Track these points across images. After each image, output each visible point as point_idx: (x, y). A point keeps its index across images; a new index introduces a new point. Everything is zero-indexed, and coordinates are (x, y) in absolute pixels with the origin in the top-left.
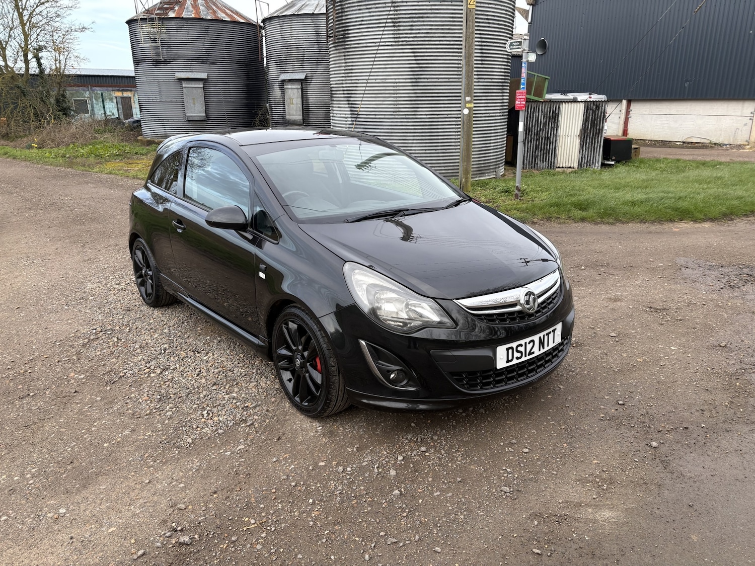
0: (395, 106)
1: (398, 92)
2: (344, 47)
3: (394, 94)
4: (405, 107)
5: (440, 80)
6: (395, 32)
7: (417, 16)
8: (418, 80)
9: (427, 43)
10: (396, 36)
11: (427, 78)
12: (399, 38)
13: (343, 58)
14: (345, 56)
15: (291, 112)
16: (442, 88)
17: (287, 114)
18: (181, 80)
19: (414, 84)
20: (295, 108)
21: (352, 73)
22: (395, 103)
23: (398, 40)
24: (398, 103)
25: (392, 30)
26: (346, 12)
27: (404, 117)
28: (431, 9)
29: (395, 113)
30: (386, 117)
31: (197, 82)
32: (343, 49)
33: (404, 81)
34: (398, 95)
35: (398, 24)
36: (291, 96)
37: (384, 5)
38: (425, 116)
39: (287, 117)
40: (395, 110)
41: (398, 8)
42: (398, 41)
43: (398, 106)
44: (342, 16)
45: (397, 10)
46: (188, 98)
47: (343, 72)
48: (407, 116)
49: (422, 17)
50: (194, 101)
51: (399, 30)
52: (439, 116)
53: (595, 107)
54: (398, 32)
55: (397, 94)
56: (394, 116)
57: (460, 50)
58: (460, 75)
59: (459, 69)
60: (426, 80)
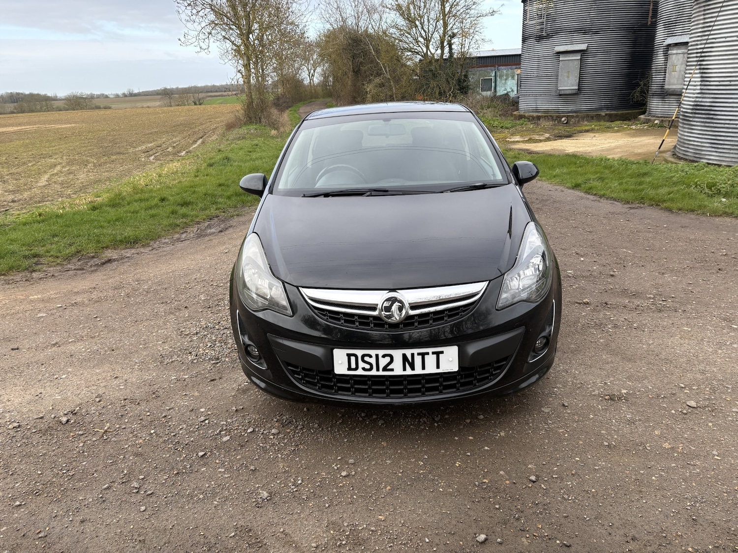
15: (672, 81)
17: (666, 83)
18: (559, 53)
20: (677, 76)
31: (575, 54)
36: (675, 62)
39: (666, 87)
46: (564, 71)
50: (568, 74)
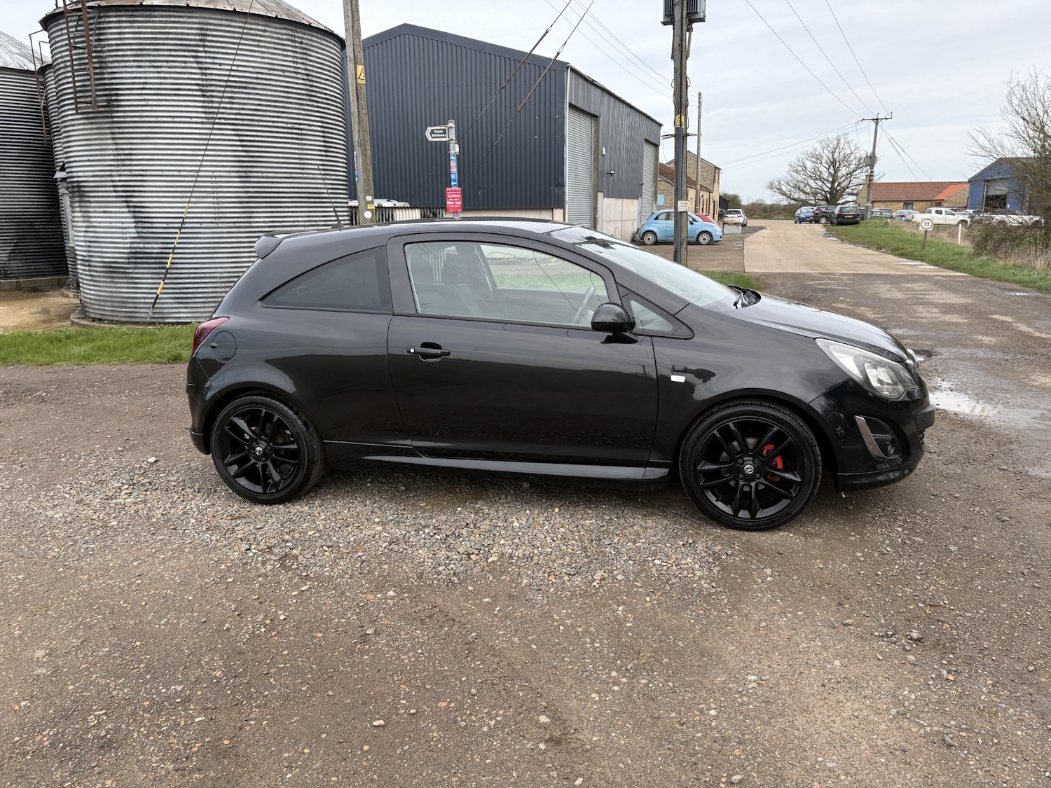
0: (217, 210)
1: (219, 190)
2: (109, 120)
3: (213, 192)
4: (233, 212)
5: (279, 175)
6: (206, 104)
7: (238, 85)
8: (248, 174)
9: (256, 123)
10: (207, 110)
11: (262, 172)
12: (214, 113)
13: (110, 136)
14: (112, 133)
16: (284, 186)
19: (243, 179)
21: (131, 160)
22: (216, 205)
24: (221, 205)
25: (200, 101)
26: (111, 67)
27: (232, 225)
28: (257, 78)
29: (217, 220)
30: (203, 225)
32: (108, 123)
33: (228, 174)
34: (219, 195)
35: (209, 94)
37: (184, 65)
38: (264, 224)
40: (217, 215)
41: (208, 72)
43: (221, 210)
44: (104, 73)
45: (206, 74)
47: (112, 157)
48: (237, 225)
49: (246, 88)
51: (212, 102)
52: (282, 224)
54: (210, 105)
55: (217, 192)
56: (216, 225)
57: (300, 137)
58: (303, 169)
59: (302, 161)
60: (260, 175)
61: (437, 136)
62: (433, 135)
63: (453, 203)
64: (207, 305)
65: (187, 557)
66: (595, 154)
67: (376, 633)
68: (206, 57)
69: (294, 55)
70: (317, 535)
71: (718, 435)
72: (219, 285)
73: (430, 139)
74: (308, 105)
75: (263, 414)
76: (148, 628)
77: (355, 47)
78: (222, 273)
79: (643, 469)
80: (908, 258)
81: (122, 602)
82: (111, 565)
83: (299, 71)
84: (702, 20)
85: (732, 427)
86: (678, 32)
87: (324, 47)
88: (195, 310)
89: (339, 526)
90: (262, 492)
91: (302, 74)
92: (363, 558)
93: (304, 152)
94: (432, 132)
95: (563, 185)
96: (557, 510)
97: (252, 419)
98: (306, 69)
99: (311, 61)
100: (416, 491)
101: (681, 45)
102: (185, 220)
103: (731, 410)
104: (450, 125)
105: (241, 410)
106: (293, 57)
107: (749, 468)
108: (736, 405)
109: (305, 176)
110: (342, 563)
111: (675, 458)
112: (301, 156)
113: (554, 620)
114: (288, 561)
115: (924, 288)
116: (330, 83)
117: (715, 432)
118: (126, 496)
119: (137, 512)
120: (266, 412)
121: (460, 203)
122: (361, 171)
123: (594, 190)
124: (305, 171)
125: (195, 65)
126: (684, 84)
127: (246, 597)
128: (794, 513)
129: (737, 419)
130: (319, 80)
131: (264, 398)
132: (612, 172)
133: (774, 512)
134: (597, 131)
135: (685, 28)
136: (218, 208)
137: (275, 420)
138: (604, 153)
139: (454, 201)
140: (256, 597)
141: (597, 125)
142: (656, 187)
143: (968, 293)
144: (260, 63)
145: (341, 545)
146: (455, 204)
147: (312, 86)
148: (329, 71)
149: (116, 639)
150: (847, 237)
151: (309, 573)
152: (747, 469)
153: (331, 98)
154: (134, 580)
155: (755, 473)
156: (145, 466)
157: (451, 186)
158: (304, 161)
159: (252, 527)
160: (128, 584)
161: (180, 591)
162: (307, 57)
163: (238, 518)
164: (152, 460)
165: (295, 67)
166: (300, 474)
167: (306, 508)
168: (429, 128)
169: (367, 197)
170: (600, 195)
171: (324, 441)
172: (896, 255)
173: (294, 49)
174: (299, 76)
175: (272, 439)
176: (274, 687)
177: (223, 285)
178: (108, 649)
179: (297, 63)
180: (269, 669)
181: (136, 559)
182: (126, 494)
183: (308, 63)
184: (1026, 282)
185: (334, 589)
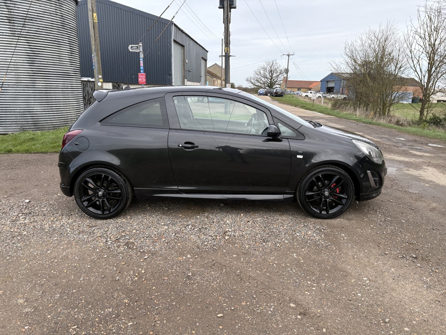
0: (17, 79)
3: (15, 70)
4: (25, 80)
5: (49, 63)
6: (11, 27)
8: (33, 62)
9: (37, 37)
10: (12, 30)
12: (15, 31)
16: (51, 69)
19: (30, 64)
22: (17, 76)
23: (14, 32)
24: (19, 76)
25: (8, 25)
27: (25, 86)
28: (37, 16)
29: (17, 84)
30: (10, 86)
33: (22, 61)
34: (18, 71)
35: (13, 22)
38: (41, 87)
40: (17, 81)
42: (15, 34)
43: (19, 79)
45: (11, 12)
48: (27, 86)
49: (31, 20)
52: (51, 87)
53: (117, 85)
54: (13, 27)
55: (17, 70)
56: (16, 86)
57: (59, 45)
58: (61, 61)
59: (60, 57)
60: (39, 62)
61: (134, 49)
62: (132, 49)
63: (142, 80)
64: (12, 125)
65: (75, 247)
66: (183, 62)
67: (193, 275)
68: (11, 4)
69: (56, 6)
70: (138, 232)
71: (315, 180)
72: (19, 116)
73: (131, 50)
74: (62, 30)
75: (103, 176)
76: (75, 283)
77: (92, 5)
78: (20, 110)
79: (283, 195)
80: (309, 110)
81: (53, 271)
82: (35, 253)
83: (58, 14)
84: (235, 8)
85: (321, 176)
86: (226, 12)
87: (69, 4)
88: (6, 128)
89: (146, 227)
90: (102, 213)
91: (59, 15)
92: (166, 241)
93: (61, 53)
94: (132, 47)
95: (171, 75)
96: (242, 215)
97: (96, 178)
98: (61, 13)
99: (63, 9)
100: (173, 210)
101: (227, 18)
102: (4, 84)
103: (320, 170)
104: (140, 45)
105: (91, 175)
106: (55, 7)
107: (327, 193)
108: (322, 167)
109: (61, 64)
110: (157, 244)
111: (296, 190)
112: (59, 55)
113: (269, 262)
114: (130, 245)
115: (324, 122)
116: (72, 21)
117: (314, 179)
118: (23, 219)
119: (34, 226)
120: (104, 175)
121: (145, 80)
122: (96, 63)
123: (183, 78)
124: (62, 62)
125: (5, 7)
126: (228, 34)
127: (118, 263)
128: (344, 211)
129: (323, 173)
130: (67, 19)
131: (103, 169)
132: (190, 70)
133: (336, 211)
134: (184, 52)
135: (229, 10)
136: (18, 78)
137: (109, 179)
138: (187, 62)
139: (142, 79)
140: (124, 263)
141: (184, 50)
142: (206, 78)
143: (341, 124)
144: (39, 8)
145: (152, 236)
146: (142, 81)
147: (64, 21)
148: (72, 15)
149: (60, 290)
150: (281, 101)
151: (144, 250)
152: (326, 193)
153: (72, 28)
154: (53, 260)
155: (329, 195)
156: (25, 204)
157: (140, 72)
158: (61, 57)
159: (102, 230)
160: (51, 262)
161: (82, 263)
162: (62, 8)
163: (93, 227)
164: (27, 201)
165: (56, 12)
166: (122, 204)
167: (124, 220)
168: (130, 45)
169: (99, 76)
170: (186, 80)
171: (134, 188)
172: (304, 109)
173: (55, 3)
174: (57, 16)
175: (106, 189)
176: (158, 305)
177: (21, 116)
178: (58, 295)
179: (57, 10)
180: (151, 296)
181: (48, 250)
182: (23, 218)
183: (62, 10)
184: (358, 120)
185: (160, 256)
